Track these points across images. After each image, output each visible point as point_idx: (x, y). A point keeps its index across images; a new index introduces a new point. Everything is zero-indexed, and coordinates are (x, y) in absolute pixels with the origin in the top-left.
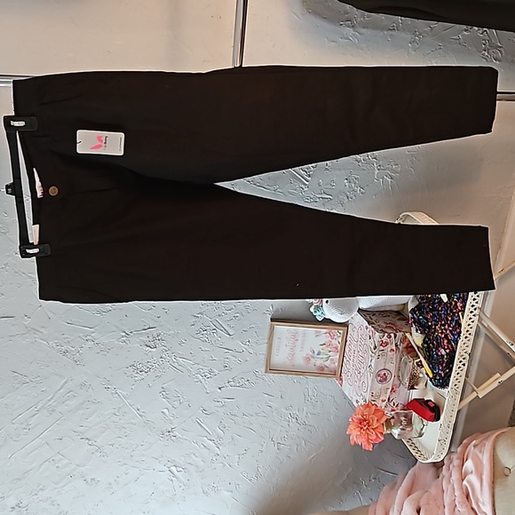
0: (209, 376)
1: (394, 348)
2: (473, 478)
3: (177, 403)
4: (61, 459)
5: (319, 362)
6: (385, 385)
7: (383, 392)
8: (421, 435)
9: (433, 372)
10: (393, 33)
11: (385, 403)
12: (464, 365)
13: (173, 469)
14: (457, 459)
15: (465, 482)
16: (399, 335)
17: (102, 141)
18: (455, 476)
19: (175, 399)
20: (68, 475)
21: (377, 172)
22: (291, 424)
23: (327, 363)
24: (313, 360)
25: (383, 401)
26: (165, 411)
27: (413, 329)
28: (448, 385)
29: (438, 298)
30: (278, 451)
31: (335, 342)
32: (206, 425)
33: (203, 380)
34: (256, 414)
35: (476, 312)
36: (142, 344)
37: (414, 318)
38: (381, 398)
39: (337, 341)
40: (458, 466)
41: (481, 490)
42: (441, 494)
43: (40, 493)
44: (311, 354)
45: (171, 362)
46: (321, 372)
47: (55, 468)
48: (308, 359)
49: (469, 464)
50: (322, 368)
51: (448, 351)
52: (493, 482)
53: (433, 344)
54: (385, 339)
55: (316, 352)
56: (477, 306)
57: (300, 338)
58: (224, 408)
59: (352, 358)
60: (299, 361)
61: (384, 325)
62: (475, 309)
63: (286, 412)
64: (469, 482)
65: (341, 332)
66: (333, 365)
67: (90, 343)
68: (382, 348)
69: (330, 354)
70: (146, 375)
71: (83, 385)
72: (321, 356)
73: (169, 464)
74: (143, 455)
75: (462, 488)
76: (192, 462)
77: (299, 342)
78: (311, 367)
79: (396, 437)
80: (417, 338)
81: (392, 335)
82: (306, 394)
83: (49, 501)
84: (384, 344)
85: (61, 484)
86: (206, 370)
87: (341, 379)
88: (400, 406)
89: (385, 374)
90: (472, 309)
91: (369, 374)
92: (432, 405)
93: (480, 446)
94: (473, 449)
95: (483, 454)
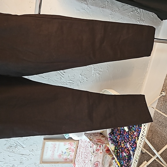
1: (102, 151)
5: (65, 157)
9: (120, 164)
10: (104, 9)
16: (104, 145)
21: (93, 71)
23: (69, 157)
24: (62, 156)
27: (110, 143)
29: (123, 129)
31: (72, 147)
37: (111, 138)
39: (73, 147)
44: (62, 153)
46: (66, 161)
48: (60, 156)
50: (66, 159)
51: (127, 154)
53: (120, 151)
54: (98, 148)
55: (64, 152)
56: (144, 134)
57: (57, 146)
59: (81, 155)
60: (56, 157)
61: (97, 141)
65: (76, 143)
66: (71, 158)
68: (97, 152)
69: (70, 153)
72: (66, 154)
77: (57, 148)
78: (61, 159)
80: (112, 147)
81: (101, 146)
84: (97, 150)
87: (74, 164)
89: (97, 164)
90: (142, 136)
91: (90, 164)
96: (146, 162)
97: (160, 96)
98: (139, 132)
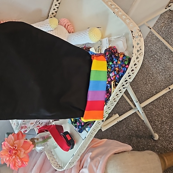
62: (126, 83)
90: (124, 83)
92: (69, 139)
93: (95, 160)
94: (89, 160)
95: (97, 168)
97: (166, 10)
98: (121, 73)
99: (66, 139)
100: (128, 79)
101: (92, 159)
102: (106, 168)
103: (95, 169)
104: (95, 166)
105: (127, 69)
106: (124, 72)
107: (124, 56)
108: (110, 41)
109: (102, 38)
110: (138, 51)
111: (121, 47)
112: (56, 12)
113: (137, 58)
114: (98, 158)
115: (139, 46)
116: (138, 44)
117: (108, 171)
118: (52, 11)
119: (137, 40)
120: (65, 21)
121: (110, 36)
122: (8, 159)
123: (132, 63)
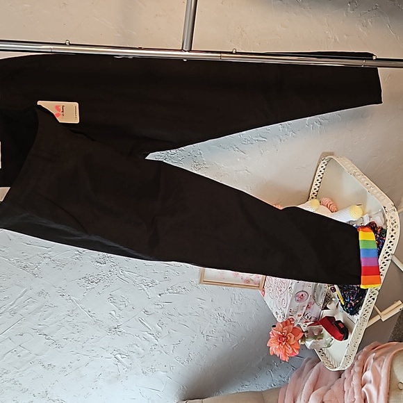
0: (151, 285)
2: (371, 387)
3: (123, 307)
4: (23, 350)
5: (246, 276)
6: (301, 304)
7: (300, 309)
8: (329, 346)
9: (344, 300)
11: (300, 318)
12: (374, 299)
13: (118, 356)
14: (358, 366)
15: (364, 389)
17: (59, 110)
18: (355, 382)
19: (121, 303)
20: (28, 361)
22: (219, 321)
23: (253, 277)
24: (240, 275)
25: (299, 316)
26: (113, 312)
28: (357, 313)
30: (207, 342)
32: (147, 322)
33: (145, 289)
34: (190, 314)
35: (389, 258)
36: (94, 260)
38: (298, 314)
40: (359, 372)
41: (378, 398)
42: (342, 393)
43: (5, 375)
45: (118, 275)
46: (248, 284)
47: (16, 357)
49: (368, 375)
50: (248, 281)
52: (389, 394)
56: (390, 252)
58: (163, 309)
60: (229, 275)
62: (389, 255)
63: (215, 312)
64: (367, 390)
67: (47, 259)
70: (95, 284)
71: (40, 293)
73: (115, 353)
74: (93, 346)
75: (361, 393)
76: (134, 351)
78: (239, 279)
79: (308, 347)
82: (233, 299)
83: (12, 382)
85: (23, 369)
86: (149, 280)
87: (264, 291)
88: (313, 319)
89: (302, 295)
90: (386, 255)
91: (289, 294)
92: (342, 327)
93: (379, 360)
94: (372, 361)
95: (381, 368)
96: (400, 302)
98: (380, 245)
99: (339, 327)
100: (388, 250)
101: (375, 359)
102: (391, 366)
103: (379, 369)
104: (379, 366)
105: (384, 240)
106: (383, 244)
107: (382, 229)
108: (370, 217)
109: (363, 214)
110: (392, 224)
111: (379, 222)
112: (317, 191)
113: (393, 230)
114: (383, 357)
115: (393, 219)
116: (391, 218)
117: (394, 368)
118: (313, 191)
119: (391, 215)
120: (326, 201)
121: (369, 213)
122: (277, 347)
123: (388, 236)
